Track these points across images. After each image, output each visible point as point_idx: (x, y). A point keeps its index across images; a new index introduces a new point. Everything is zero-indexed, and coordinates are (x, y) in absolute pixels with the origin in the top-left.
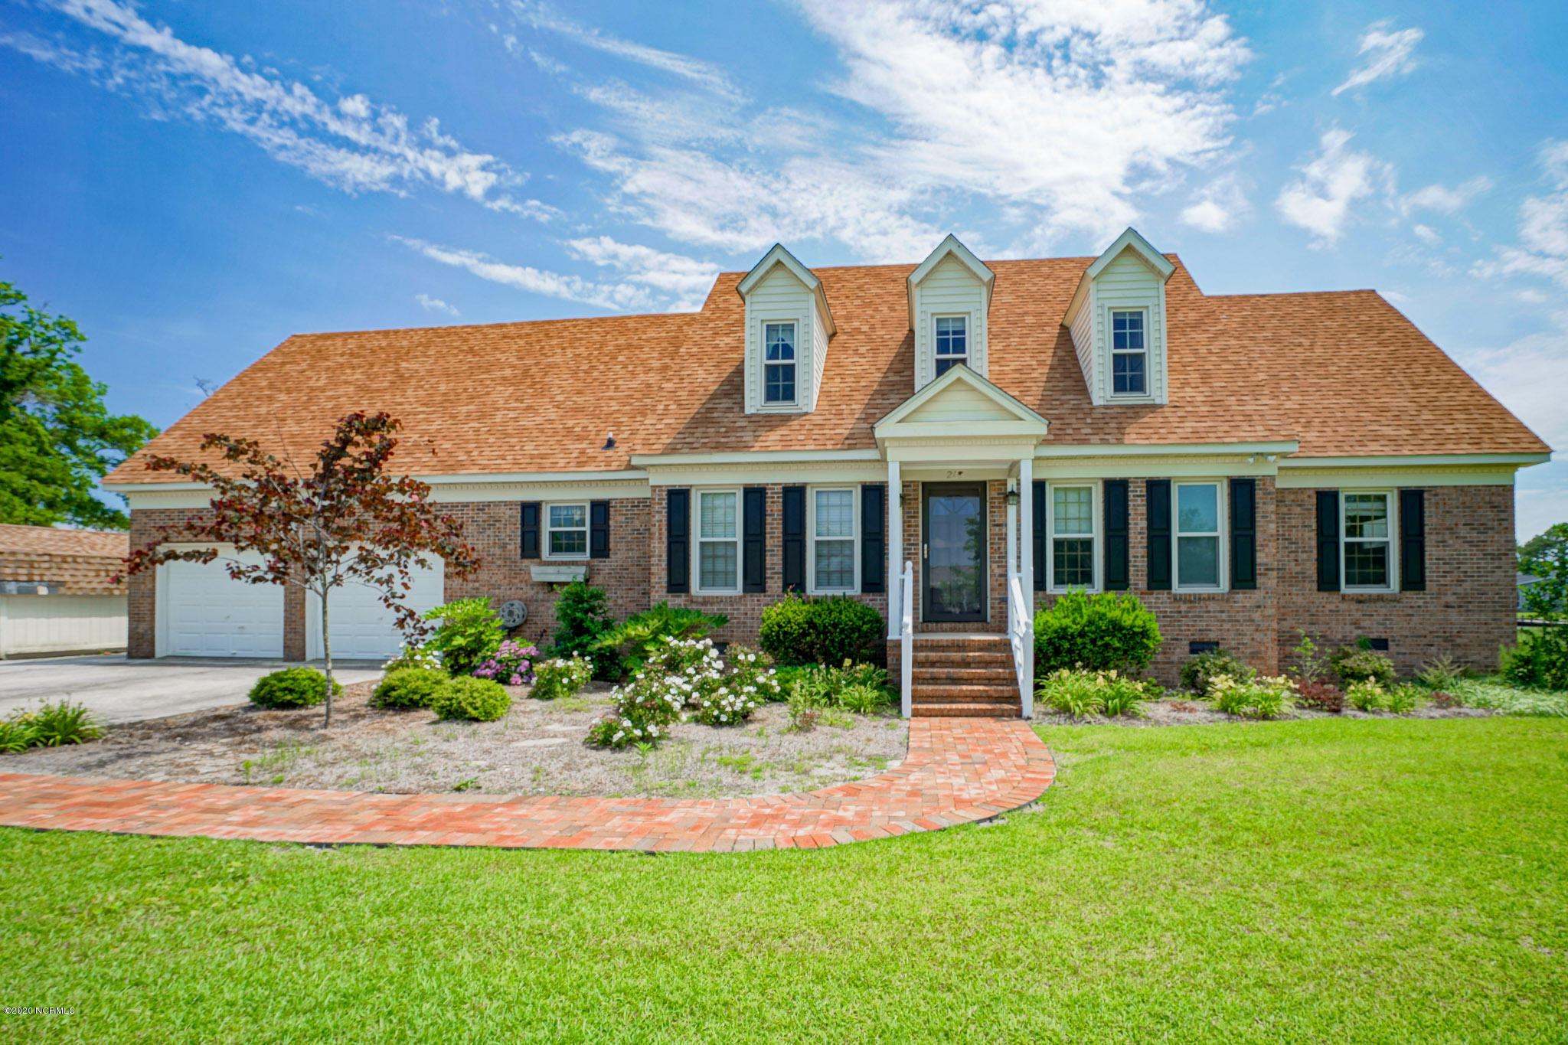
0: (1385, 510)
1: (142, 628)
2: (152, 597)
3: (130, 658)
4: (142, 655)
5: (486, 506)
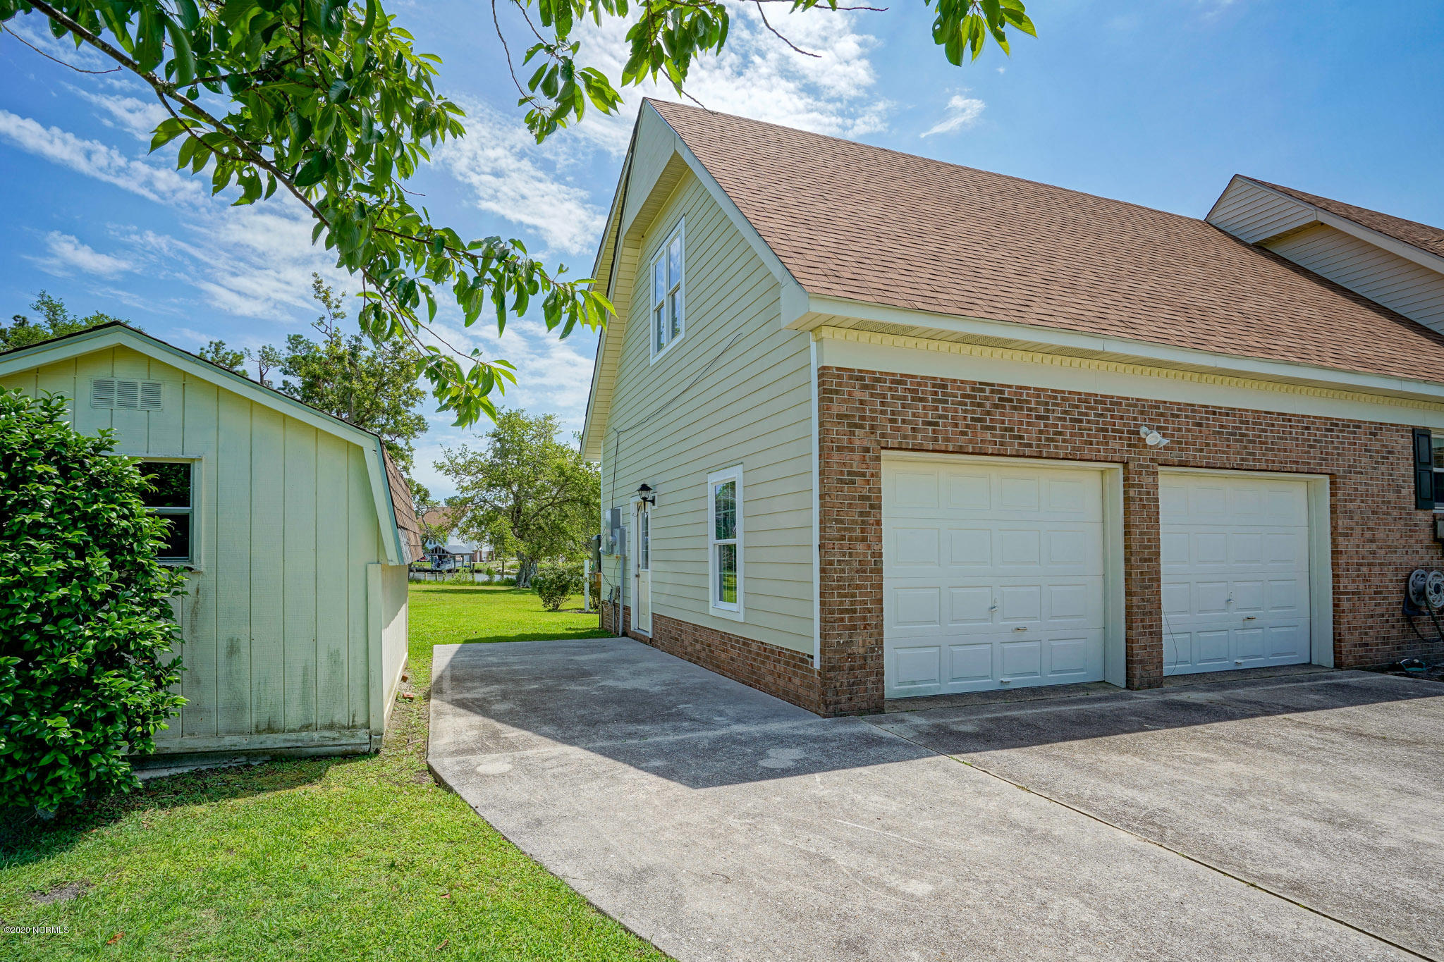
1: (861, 644)
2: (880, 571)
3: (836, 716)
4: (865, 705)
5: (1377, 429)
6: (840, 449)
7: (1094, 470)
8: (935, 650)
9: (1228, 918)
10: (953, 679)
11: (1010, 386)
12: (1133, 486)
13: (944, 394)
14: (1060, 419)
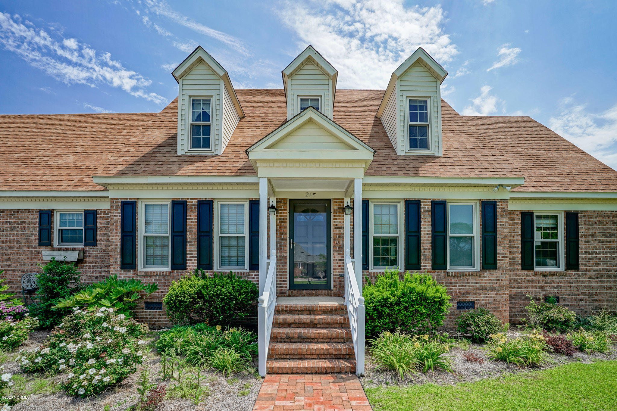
0: (557, 225)
5: (15, 212)
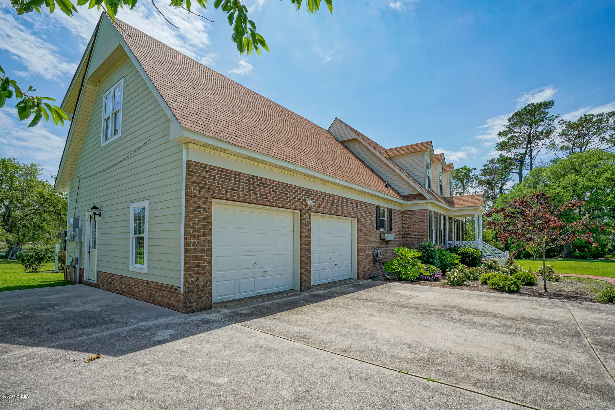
1: (202, 280)
2: (211, 249)
3: (190, 313)
4: (203, 307)
5: (368, 205)
6: (194, 197)
7: (291, 212)
8: (233, 281)
9: (326, 365)
10: (240, 293)
11: (263, 178)
12: (303, 219)
13: (239, 178)
14: (280, 193)
